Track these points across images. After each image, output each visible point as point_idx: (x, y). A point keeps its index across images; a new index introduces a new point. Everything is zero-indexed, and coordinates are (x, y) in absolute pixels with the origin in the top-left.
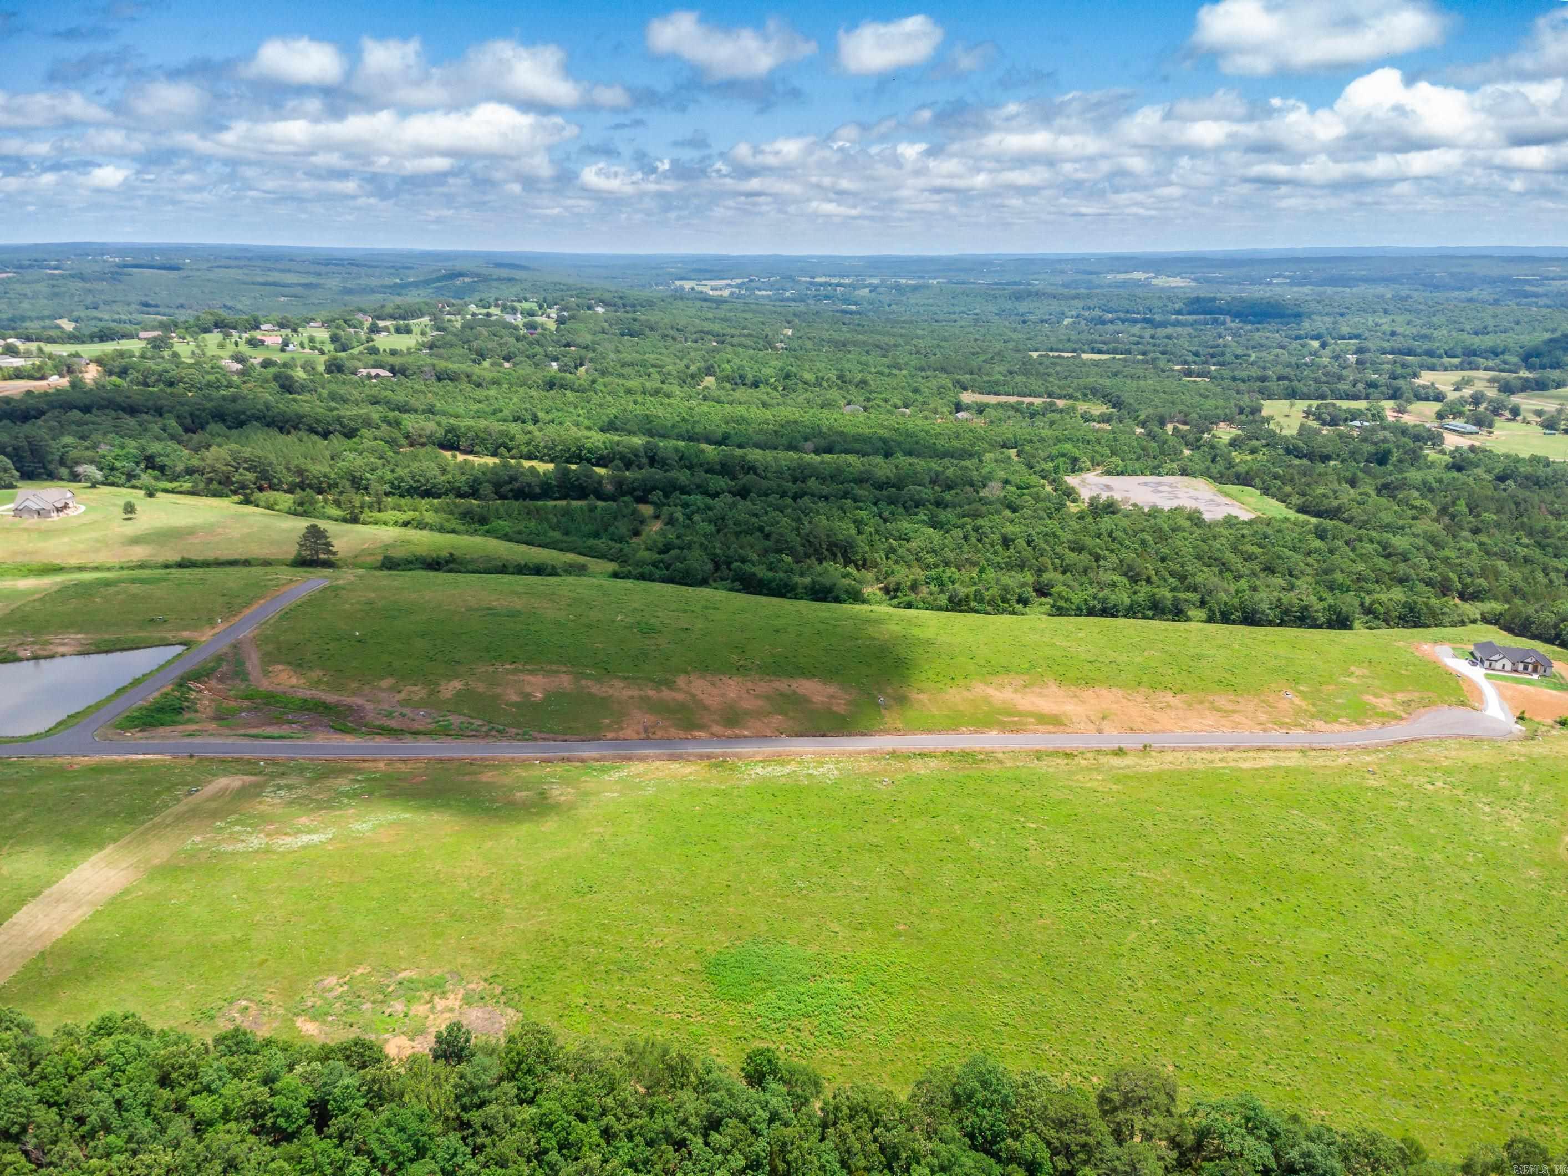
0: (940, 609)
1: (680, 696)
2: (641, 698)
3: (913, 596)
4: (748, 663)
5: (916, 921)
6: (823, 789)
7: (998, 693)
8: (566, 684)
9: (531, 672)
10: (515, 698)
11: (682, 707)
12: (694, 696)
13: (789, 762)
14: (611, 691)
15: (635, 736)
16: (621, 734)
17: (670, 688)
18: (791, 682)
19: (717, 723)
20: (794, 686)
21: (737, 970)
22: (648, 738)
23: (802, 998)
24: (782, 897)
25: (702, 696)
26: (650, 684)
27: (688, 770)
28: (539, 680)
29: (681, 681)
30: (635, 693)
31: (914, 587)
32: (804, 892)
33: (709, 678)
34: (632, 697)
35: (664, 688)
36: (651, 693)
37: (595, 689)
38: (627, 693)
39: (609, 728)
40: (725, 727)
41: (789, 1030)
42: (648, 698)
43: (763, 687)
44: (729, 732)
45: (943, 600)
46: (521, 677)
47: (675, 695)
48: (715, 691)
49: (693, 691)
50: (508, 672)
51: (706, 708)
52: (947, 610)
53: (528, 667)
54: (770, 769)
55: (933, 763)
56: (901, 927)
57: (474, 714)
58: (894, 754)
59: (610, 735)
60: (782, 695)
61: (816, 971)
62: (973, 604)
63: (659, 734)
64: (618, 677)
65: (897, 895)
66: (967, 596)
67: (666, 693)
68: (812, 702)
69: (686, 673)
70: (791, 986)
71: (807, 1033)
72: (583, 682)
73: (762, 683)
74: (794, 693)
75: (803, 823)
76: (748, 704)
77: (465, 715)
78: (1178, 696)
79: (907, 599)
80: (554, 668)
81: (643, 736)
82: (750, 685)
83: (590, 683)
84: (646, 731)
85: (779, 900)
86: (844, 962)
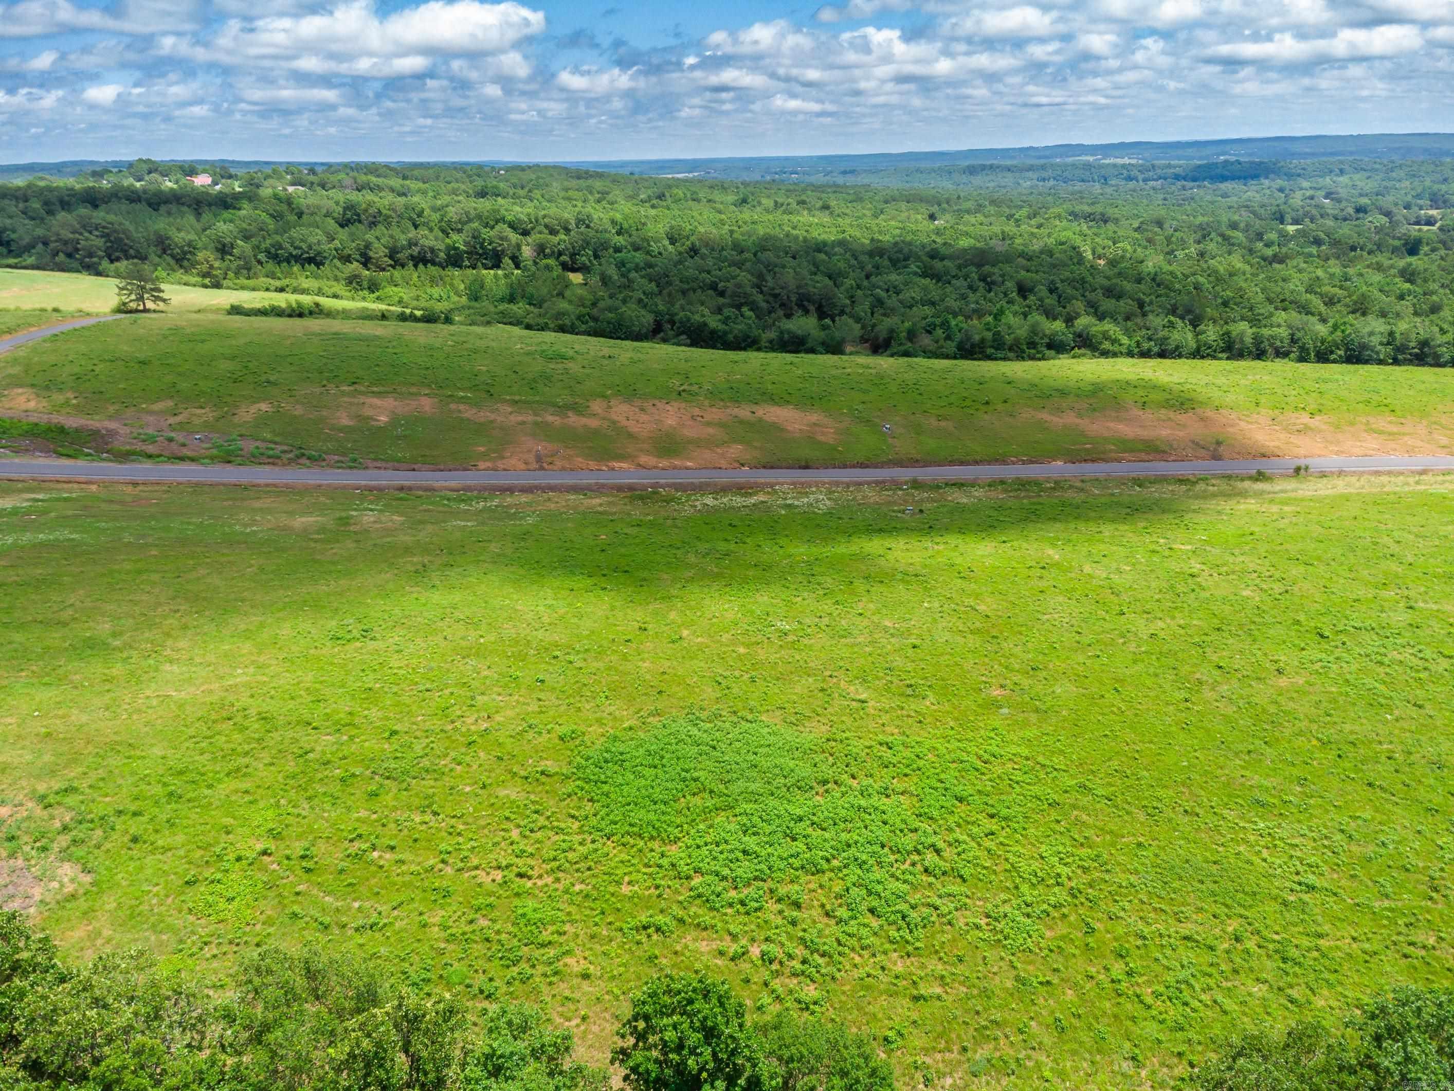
0: (947, 357)
1: (593, 423)
2: (536, 423)
3: (910, 345)
4: (695, 388)
5: (1025, 682)
6: (809, 519)
7: (1055, 419)
8: (427, 408)
9: (379, 395)
10: (345, 422)
11: (596, 432)
12: (614, 422)
13: (755, 494)
14: (492, 416)
15: (523, 466)
16: (500, 464)
17: (580, 414)
18: (755, 408)
19: (648, 452)
20: (760, 412)
21: (651, 772)
22: (542, 468)
23: (799, 828)
24: (748, 646)
25: (625, 423)
26: (551, 409)
27: (598, 501)
28: (389, 402)
29: (597, 406)
30: (531, 419)
31: (911, 335)
32: (791, 638)
33: (638, 403)
34: (523, 423)
35: (570, 414)
36: (550, 418)
37: (469, 413)
38: (515, 418)
39: (484, 456)
40: (659, 457)
41: (772, 906)
42: (547, 424)
43: (714, 414)
44: (664, 463)
45: (951, 346)
46: (362, 399)
47: (584, 420)
48: (644, 417)
49: (615, 417)
50: (343, 394)
51: (631, 436)
52: (955, 358)
53: (375, 389)
54: (725, 500)
55: (978, 493)
56: (996, 693)
57: (277, 439)
58: (916, 484)
59: (482, 465)
60: (741, 422)
61: (829, 773)
62: (989, 351)
63: (559, 463)
64: (506, 401)
65: (973, 641)
66: (983, 340)
67: (573, 419)
68: (783, 430)
69: (604, 396)
70: (773, 803)
71: (816, 913)
72: (453, 406)
73: (714, 410)
74: (760, 420)
75: (781, 552)
76: (689, 432)
77: (264, 440)
78: (1317, 418)
79: (902, 348)
80: (414, 390)
81: (535, 465)
82: (696, 411)
83: (462, 407)
84: (539, 459)
85: (742, 650)
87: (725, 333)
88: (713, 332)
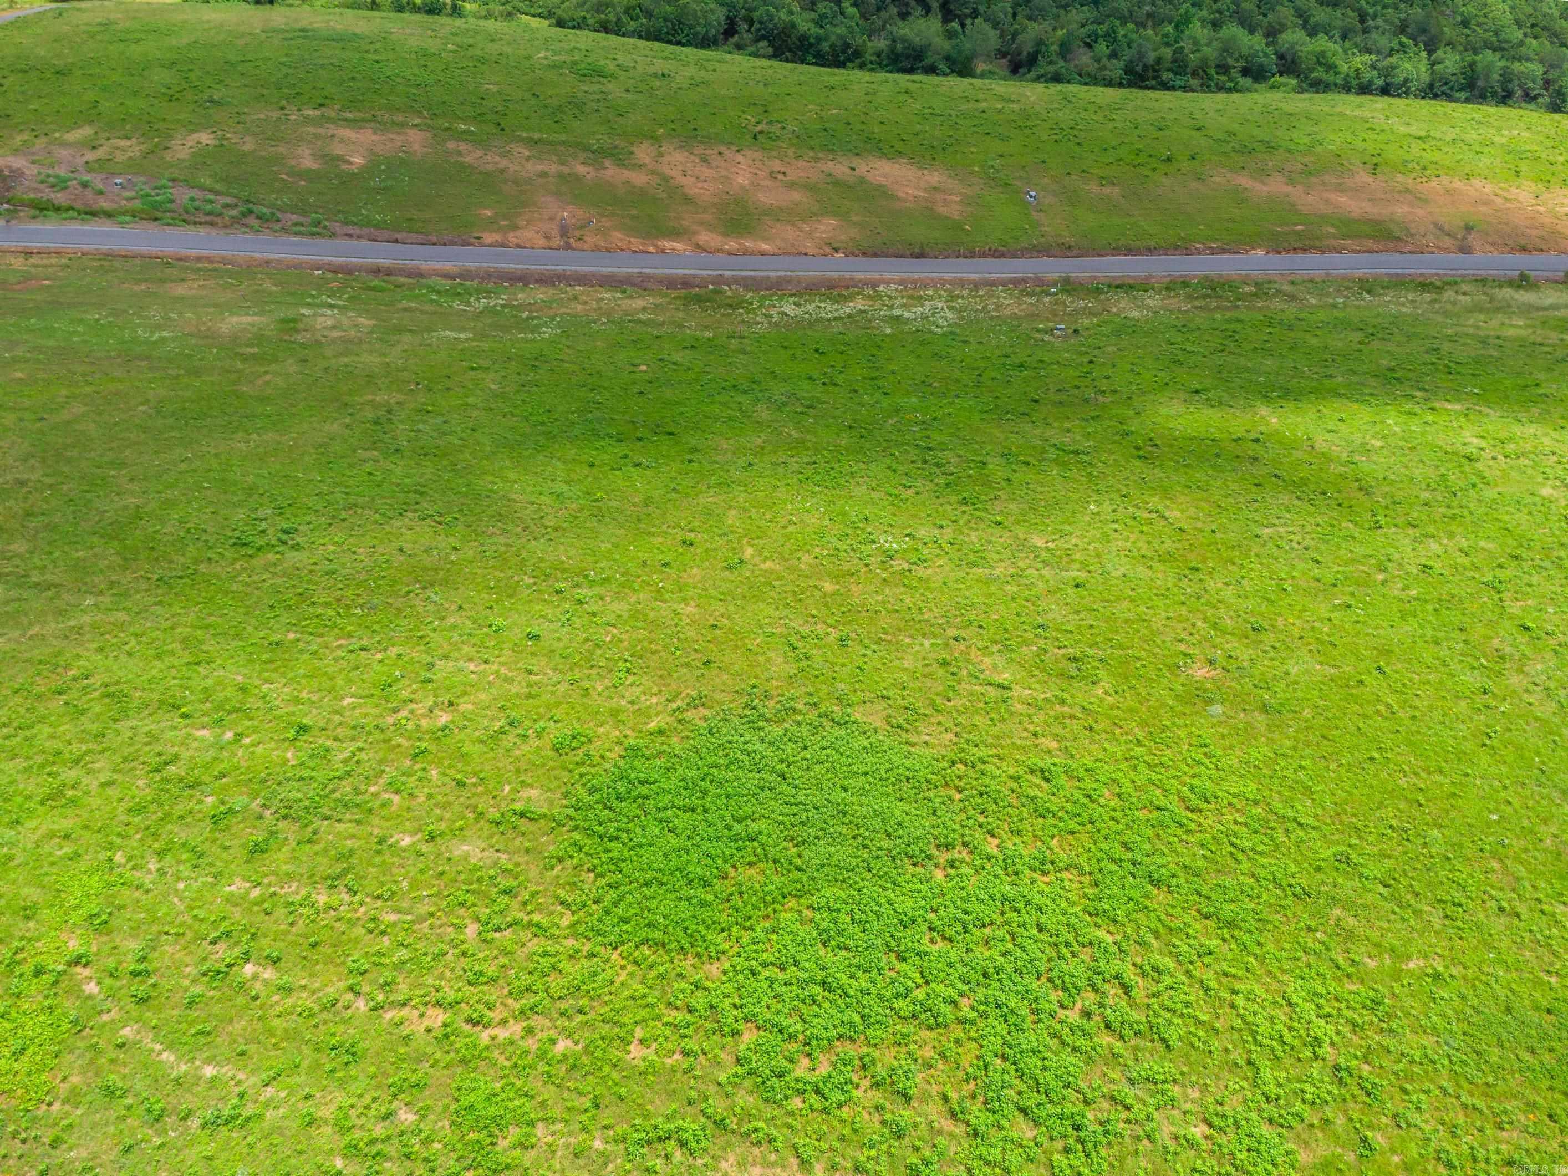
0: (1109, 83)
1: (639, 179)
2: (560, 176)
3: (1062, 63)
4: (775, 129)
5: (1244, 654)
6: (924, 343)
7: (1258, 186)
8: (416, 147)
9: (354, 124)
10: (308, 163)
11: (640, 195)
12: (666, 179)
13: (850, 298)
14: (504, 163)
15: (542, 242)
16: (512, 238)
17: (621, 163)
18: (856, 162)
19: (710, 227)
20: (862, 168)
22: (568, 246)
23: (907, 938)
24: (836, 578)
25: (682, 180)
26: (582, 156)
27: (640, 303)
28: (367, 136)
29: (643, 152)
30: (553, 168)
31: (1065, 50)
32: (898, 565)
33: (699, 150)
34: (544, 175)
35: (607, 163)
36: (581, 169)
37: (471, 156)
38: (534, 167)
39: (491, 224)
40: (725, 235)
41: (864, 1094)
42: (578, 179)
43: (800, 170)
44: (731, 245)
45: (1116, 69)
46: (331, 129)
47: (627, 174)
48: (708, 173)
49: (666, 170)
50: (308, 120)
51: (688, 200)
52: (1120, 85)
53: (349, 115)
54: (810, 307)
55: (1153, 301)
56: (1200, 672)
57: (218, 187)
58: (1069, 286)
59: (489, 238)
60: (837, 183)
62: (1166, 76)
63: (591, 240)
64: (521, 140)
65: (1164, 576)
66: (1159, 60)
67: (611, 172)
68: (893, 197)
69: (655, 139)
70: (870, 888)
72: (451, 145)
73: (801, 163)
74: (862, 181)
75: (886, 402)
76: (769, 197)
77: (202, 188)
79: (1052, 68)
80: (399, 118)
81: (558, 242)
82: (777, 165)
83: (463, 147)
84: (564, 231)
85: (829, 586)
86: (1036, 788)
87: (819, 39)
88: (803, 38)
